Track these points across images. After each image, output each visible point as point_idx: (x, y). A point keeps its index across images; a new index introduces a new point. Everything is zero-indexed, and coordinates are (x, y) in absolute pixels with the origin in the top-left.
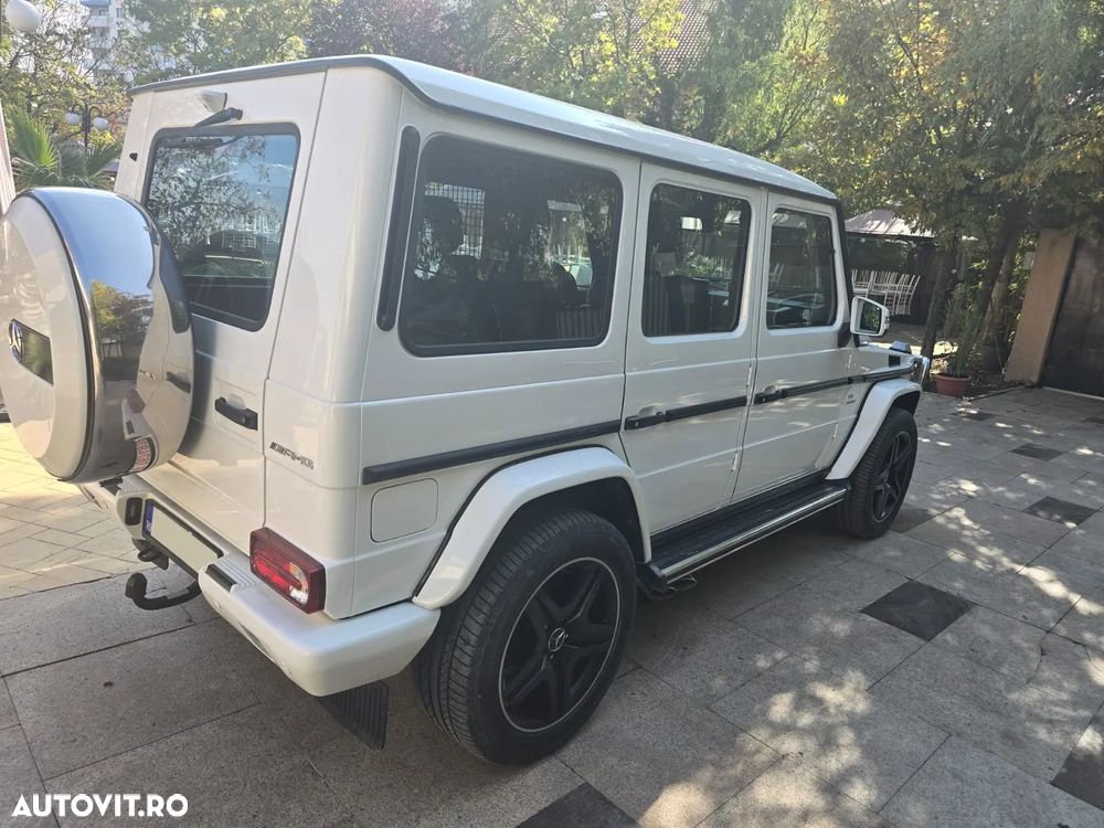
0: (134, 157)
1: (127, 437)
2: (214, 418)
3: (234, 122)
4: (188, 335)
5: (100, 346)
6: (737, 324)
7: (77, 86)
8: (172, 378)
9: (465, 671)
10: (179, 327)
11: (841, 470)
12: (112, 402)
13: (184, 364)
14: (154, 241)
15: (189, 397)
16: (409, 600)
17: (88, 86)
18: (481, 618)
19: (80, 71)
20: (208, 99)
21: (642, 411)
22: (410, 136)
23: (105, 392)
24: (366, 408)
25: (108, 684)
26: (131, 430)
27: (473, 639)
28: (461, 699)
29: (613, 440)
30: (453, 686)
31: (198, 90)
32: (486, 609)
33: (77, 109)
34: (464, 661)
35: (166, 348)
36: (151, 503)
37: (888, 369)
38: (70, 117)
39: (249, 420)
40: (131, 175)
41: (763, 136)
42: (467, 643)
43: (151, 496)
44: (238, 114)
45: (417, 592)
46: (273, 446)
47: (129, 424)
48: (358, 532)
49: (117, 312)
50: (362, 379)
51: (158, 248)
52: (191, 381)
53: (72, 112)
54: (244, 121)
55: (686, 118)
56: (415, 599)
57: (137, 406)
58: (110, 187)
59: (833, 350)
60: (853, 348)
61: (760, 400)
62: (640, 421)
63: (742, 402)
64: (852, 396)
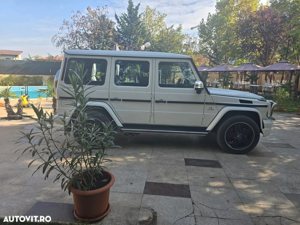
6: (148, 85)
11: (209, 128)
22: (66, 59)
29: (108, 102)
48: (59, 105)
59: (194, 94)
60: (207, 95)
61: (157, 102)
62: (115, 99)
63: (150, 101)
64: (211, 108)
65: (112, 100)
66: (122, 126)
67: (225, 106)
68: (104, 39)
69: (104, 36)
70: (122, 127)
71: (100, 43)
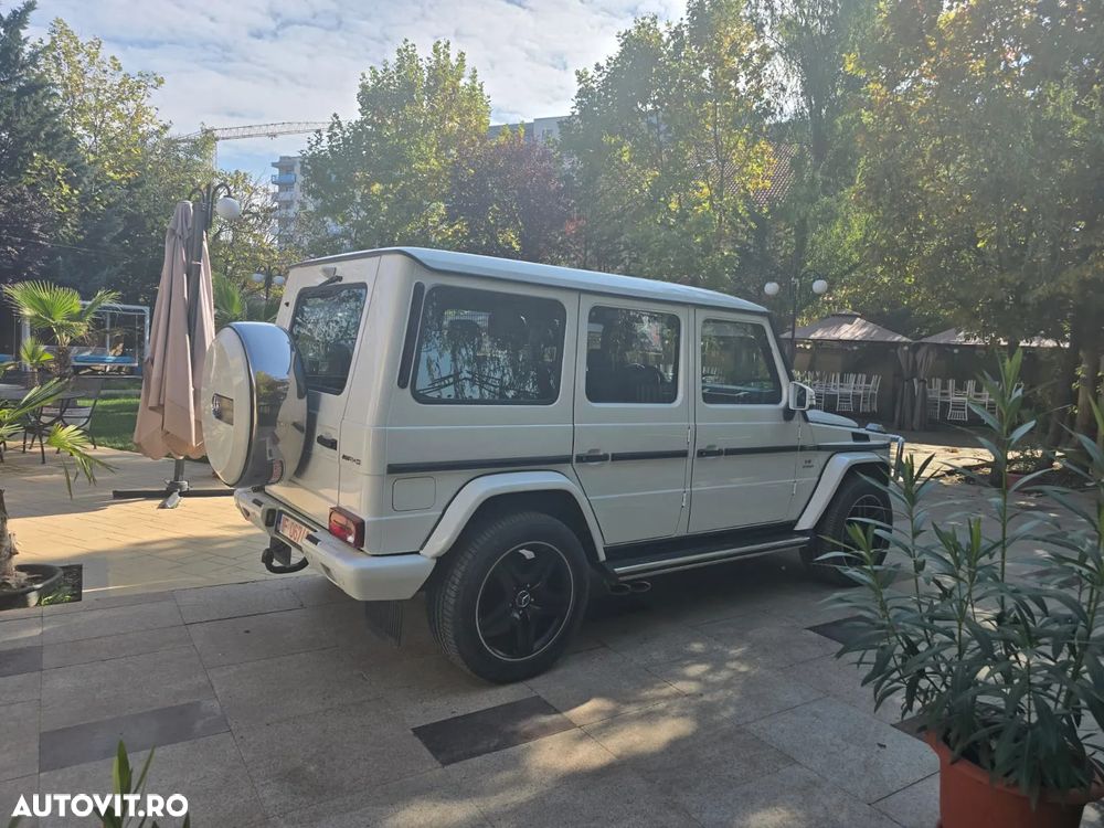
0: (287, 304)
1: (269, 459)
2: (317, 447)
3: (339, 283)
4: (305, 400)
5: (259, 407)
6: (675, 398)
7: (264, 252)
8: (295, 424)
9: (452, 601)
10: (300, 396)
11: (807, 522)
12: (263, 439)
13: (301, 416)
14: (292, 349)
15: (303, 436)
16: (417, 553)
17: (272, 251)
18: (463, 568)
19: (269, 238)
20: (325, 271)
21: (590, 452)
22: (419, 288)
23: (258, 433)
24: (390, 430)
25: (247, 632)
26: (271, 455)
27: (457, 581)
28: (448, 620)
29: (568, 468)
30: (446, 613)
31: (321, 267)
32: (466, 563)
33: (262, 269)
34: (451, 595)
35: (293, 408)
36: (281, 512)
37: (852, 443)
38: (256, 277)
39: (332, 444)
40: (285, 315)
41: (849, 260)
42: (453, 583)
43: (281, 508)
44: (340, 279)
45: (422, 548)
46: (344, 457)
47: (270, 451)
48: (385, 502)
49: (268, 388)
50: (387, 414)
51: (294, 353)
52: (305, 426)
53: (259, 272)
54: (343, 282)
55: (779, 248)
56: (421, 552)
57: (276, 440)
58: (274, 322)
59: (779, 423)
61: (701, 454)
62: (587, 457)
63: (684, 454)
64: (810, 462)
65: (580, 459)
66: (605, 558)
67: (832, 453)
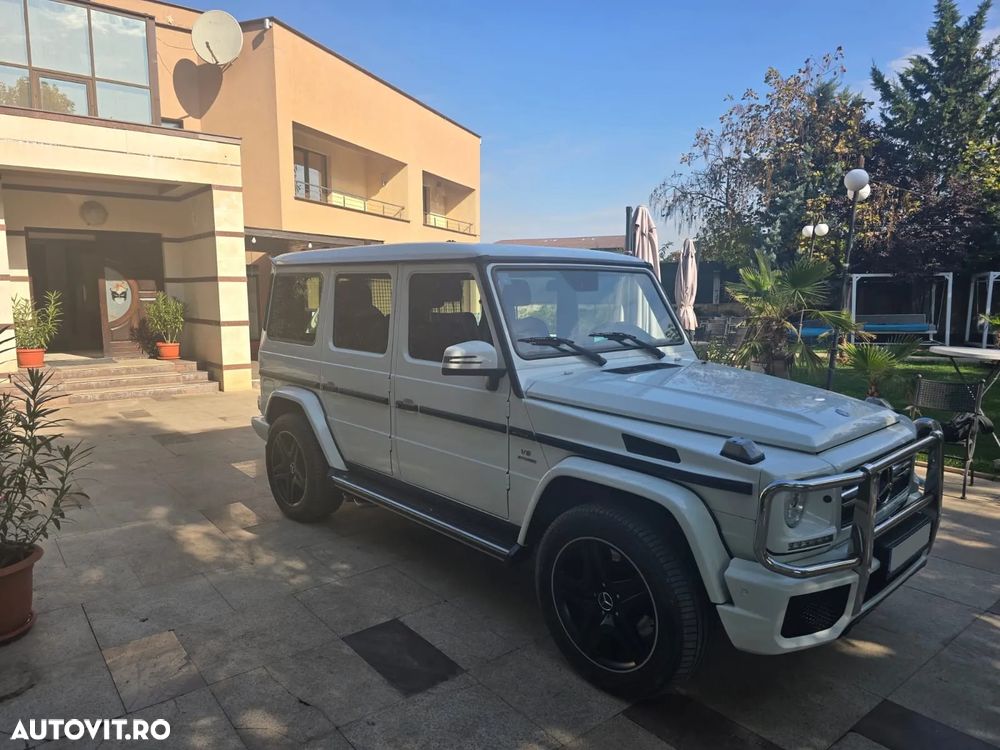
21: (328, 383)
37: (624, 452)
59: (481, 391)
60: (513, 397)
61: (400, 405)
62: (327, 387)
63: (387, 402)
64: (528, 453)
65: (324, 388)
66: (346, 469)
67: (573, 453)
68: (813, 169)
69: (812, 161)
70: (338, 473)
71: (794, 187)
